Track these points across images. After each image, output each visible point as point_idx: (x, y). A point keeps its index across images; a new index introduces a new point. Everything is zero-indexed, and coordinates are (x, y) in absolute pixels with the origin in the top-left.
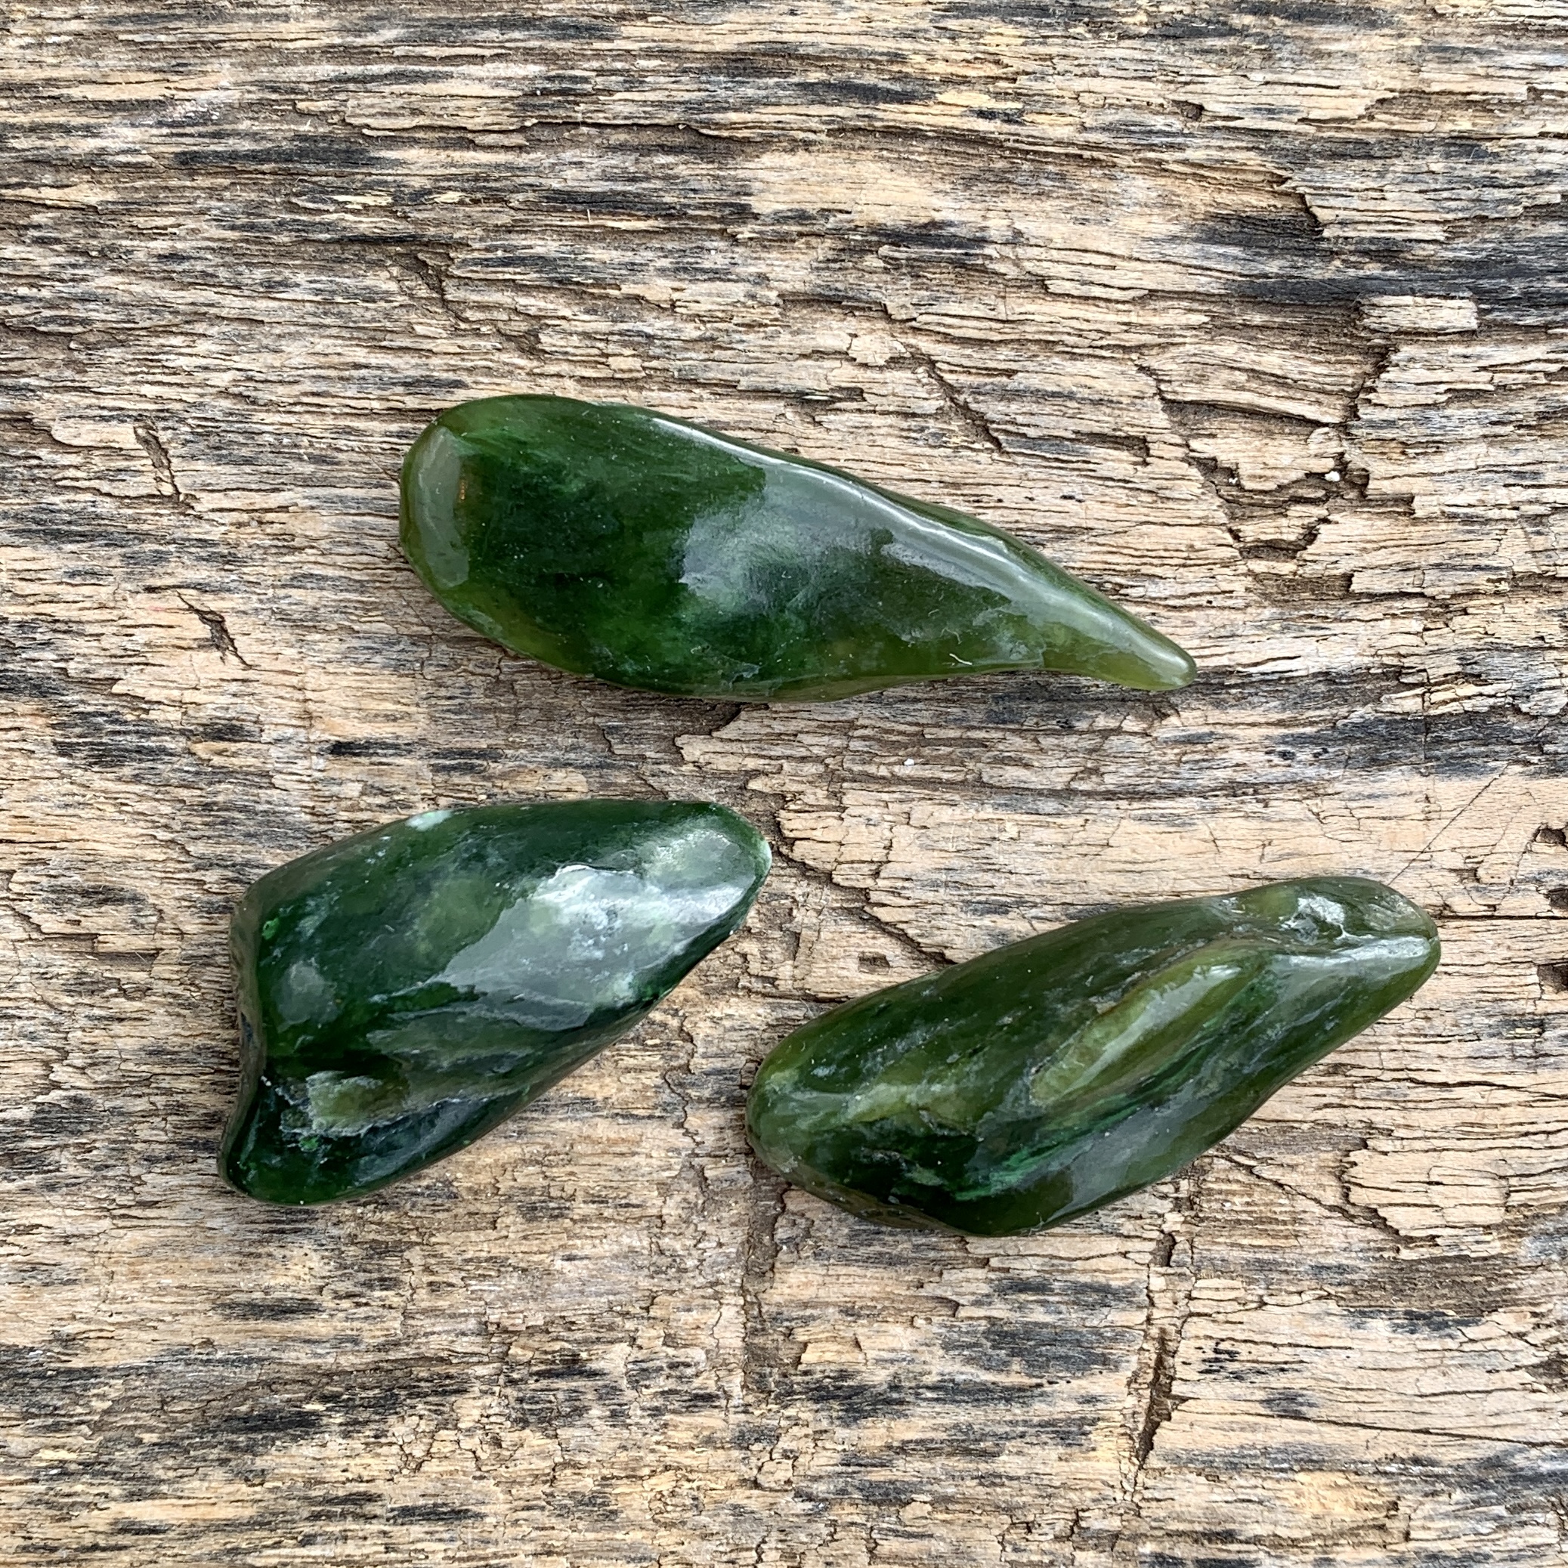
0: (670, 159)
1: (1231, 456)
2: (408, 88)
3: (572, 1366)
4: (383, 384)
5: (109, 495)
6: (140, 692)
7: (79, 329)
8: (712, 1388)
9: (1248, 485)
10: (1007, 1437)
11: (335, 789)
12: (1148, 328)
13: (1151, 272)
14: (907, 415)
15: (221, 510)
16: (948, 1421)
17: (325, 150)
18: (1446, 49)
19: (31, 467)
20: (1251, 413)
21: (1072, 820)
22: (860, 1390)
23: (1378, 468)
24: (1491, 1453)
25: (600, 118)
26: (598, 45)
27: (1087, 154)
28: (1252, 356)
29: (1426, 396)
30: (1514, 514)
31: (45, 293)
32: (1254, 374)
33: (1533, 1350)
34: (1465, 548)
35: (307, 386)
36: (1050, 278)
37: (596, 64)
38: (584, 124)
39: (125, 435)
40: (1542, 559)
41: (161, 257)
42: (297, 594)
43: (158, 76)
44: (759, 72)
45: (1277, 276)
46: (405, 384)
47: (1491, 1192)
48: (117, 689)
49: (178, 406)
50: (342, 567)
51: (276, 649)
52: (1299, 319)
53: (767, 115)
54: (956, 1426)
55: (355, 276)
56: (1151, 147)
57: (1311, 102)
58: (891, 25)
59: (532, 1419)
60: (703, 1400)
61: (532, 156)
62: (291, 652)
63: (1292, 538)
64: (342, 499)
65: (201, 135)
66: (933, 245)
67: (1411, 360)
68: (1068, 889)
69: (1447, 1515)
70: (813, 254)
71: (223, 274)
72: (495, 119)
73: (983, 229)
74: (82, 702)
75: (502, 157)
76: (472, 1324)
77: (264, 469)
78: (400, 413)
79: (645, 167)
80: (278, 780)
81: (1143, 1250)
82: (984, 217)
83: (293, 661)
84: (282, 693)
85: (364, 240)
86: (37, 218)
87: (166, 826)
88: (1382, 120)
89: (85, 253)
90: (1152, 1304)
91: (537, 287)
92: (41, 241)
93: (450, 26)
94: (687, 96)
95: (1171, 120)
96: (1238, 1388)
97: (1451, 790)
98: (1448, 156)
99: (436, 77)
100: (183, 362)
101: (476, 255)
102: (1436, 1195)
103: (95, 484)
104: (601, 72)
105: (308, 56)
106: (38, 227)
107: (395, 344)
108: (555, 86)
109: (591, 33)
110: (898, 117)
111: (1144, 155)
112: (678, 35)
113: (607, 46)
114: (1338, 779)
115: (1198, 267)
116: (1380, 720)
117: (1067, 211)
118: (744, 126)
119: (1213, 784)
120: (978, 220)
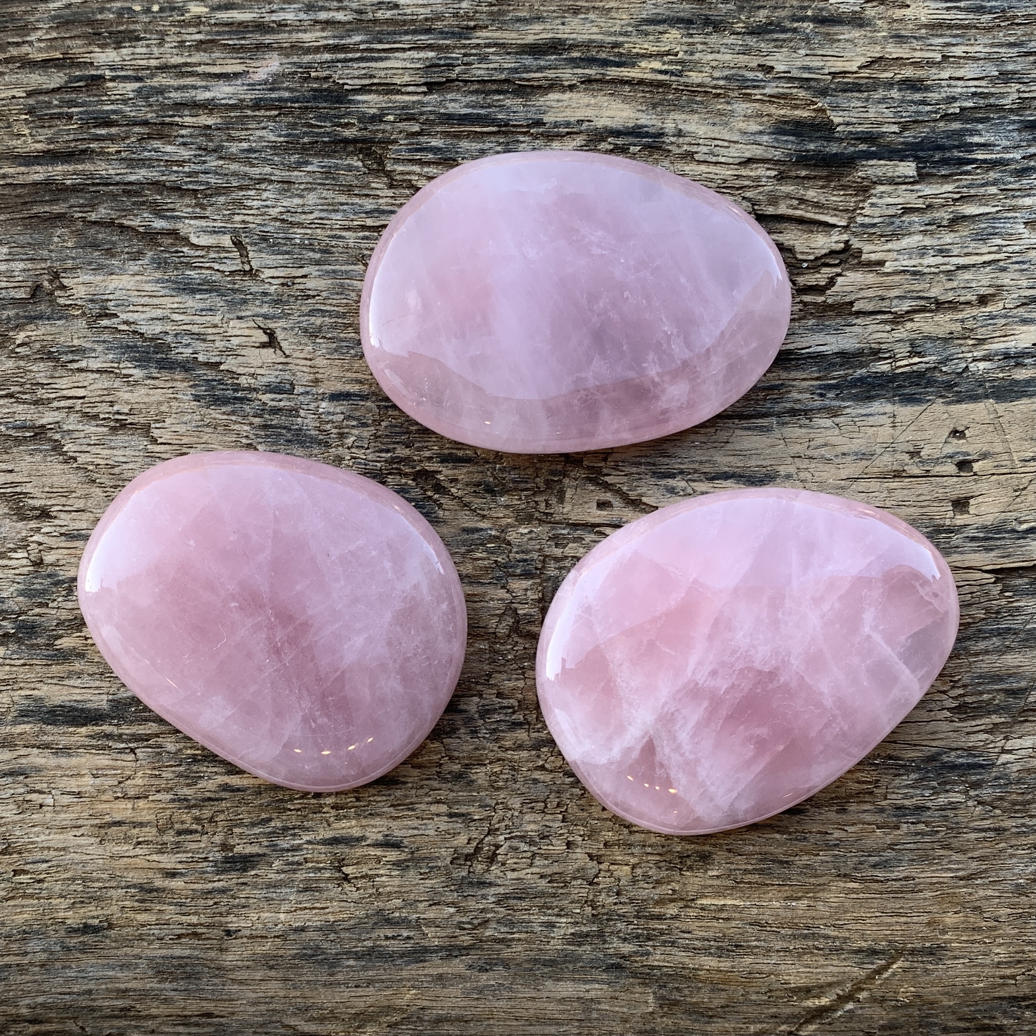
0: (502, 97)
1: (791, 243)
2: (368, 64)
4: (355, 213)
5: (218, 270)
6: (234, 369)
7: (202, 188)
8: (521, 719)
9: (800, 257)
11: (331, 417)
12: (748, 177)
13: (748, 150)
15: (273, 278)
17: (326, 96)
18: (899, 37)
19: (179, 257)
20: (801, 221)
21: (709, 430)
23: (867, 248)
24: (929, 754)
25: (465, 77)
26: (464, 42)
27: (714, 91)
28: (802, 192)
29: (891, 211)
30: (937, 270)
31: (187, 169)
32: (802, 201)
33: (951, 700)
34: (913, 288)
35: (316, 214)
36: (696, 153)
37: (463, 51)
38: (457, 80)
39: (226, 241)
40: (950, 294)
41: (245, 150)
42: (313, 319)
43: (242, 61)
44: (545, 53)
45: (814, 151)
46: (366, 213)
48: (222, 367)
49: (251, 226)
50: (334, 306)
51: (300, 348)
52: (825, 173)
53: (550, 74)
55: (342, 159)
56: (747, 87)
57: (829, 64)
58: (612, 30)
60: (517, 725)
61: (431, 97)
62: (310, 348)
63: (824, 283)
64: (334, 271)
65: (263, 90)
66: (637, 137)
67: (883, 192)
68: (707, 465)
69: (907, 786)
70: (575, 143)
71: (276, 158)
72: (413, 79)
73: (662, 129)
74: (205, 374)
75: (415, 98)
77: (295, 256)
78: (363, 228)
79: (489, 101)
80: (302, 413)
82: (663, 123)
83: (309, 353)
84: (304, 369)
85: (346, 141)
86: (183, 132)
87: (247, 437)
88: (865, 73)
89: (205, 149)
91: (433, 163)
92: (184, 144)
93: (388, 34)
94: (510, 66)
95: (759, 74)
97: (906, 412)
98: (900, 90)
99: (381, 59)
100: (256, 203)
101: (402, 147)
103: (212, 265)
104: (465, 55)
105: (317, 50)
106: (182, 136)
107: (361, 193)
108: (442, 62)
109: (460, 36)
110: (617, 74)
111: (743, 91)
112: (504, 36)
113: (468, 42)
114: (848, 407)
115: (773, 147)
116: (869, 376)
117: (705, 119)
118: (539, 79)
119: (783, 410)
120: (660, 124)
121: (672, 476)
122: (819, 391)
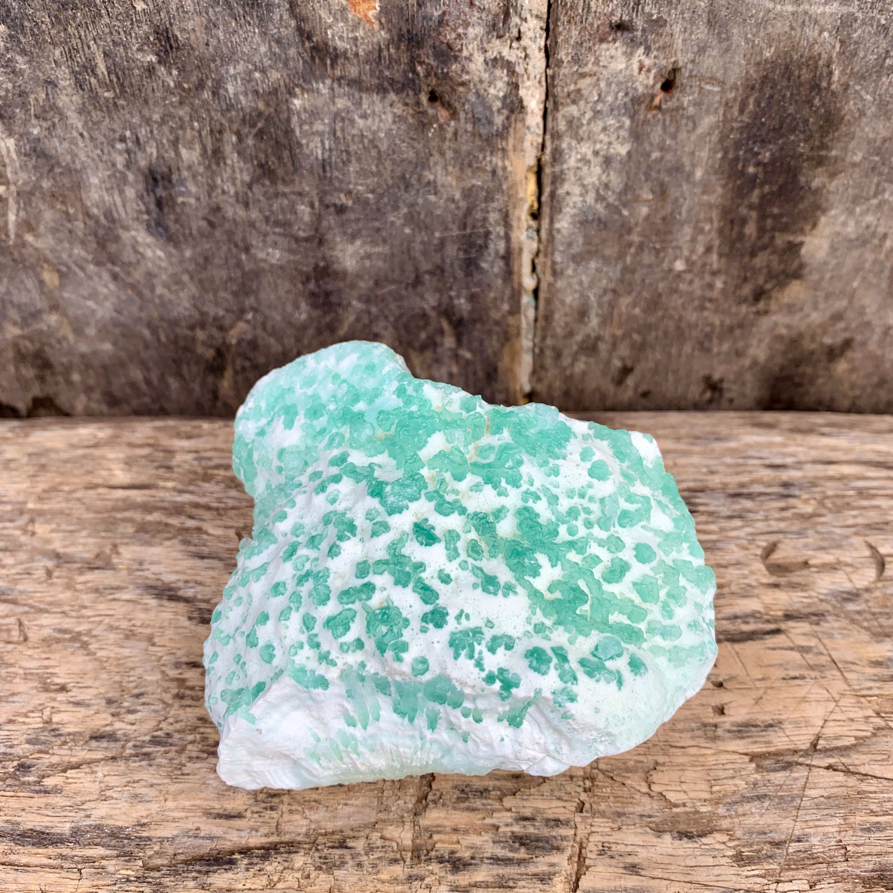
3: (342, 845)
8: (398, 856)
10: (519, 880)
16: (495, 872)
22: (459, 859)
33: (730, 849)
47: (704, 786)
54: (498, 875)
59: (324, 867)
60: (395, 861)
76: (304, 830)
81: (572, 806)
90: (576, 828)
96: (613, 862)
102: (684, 787)
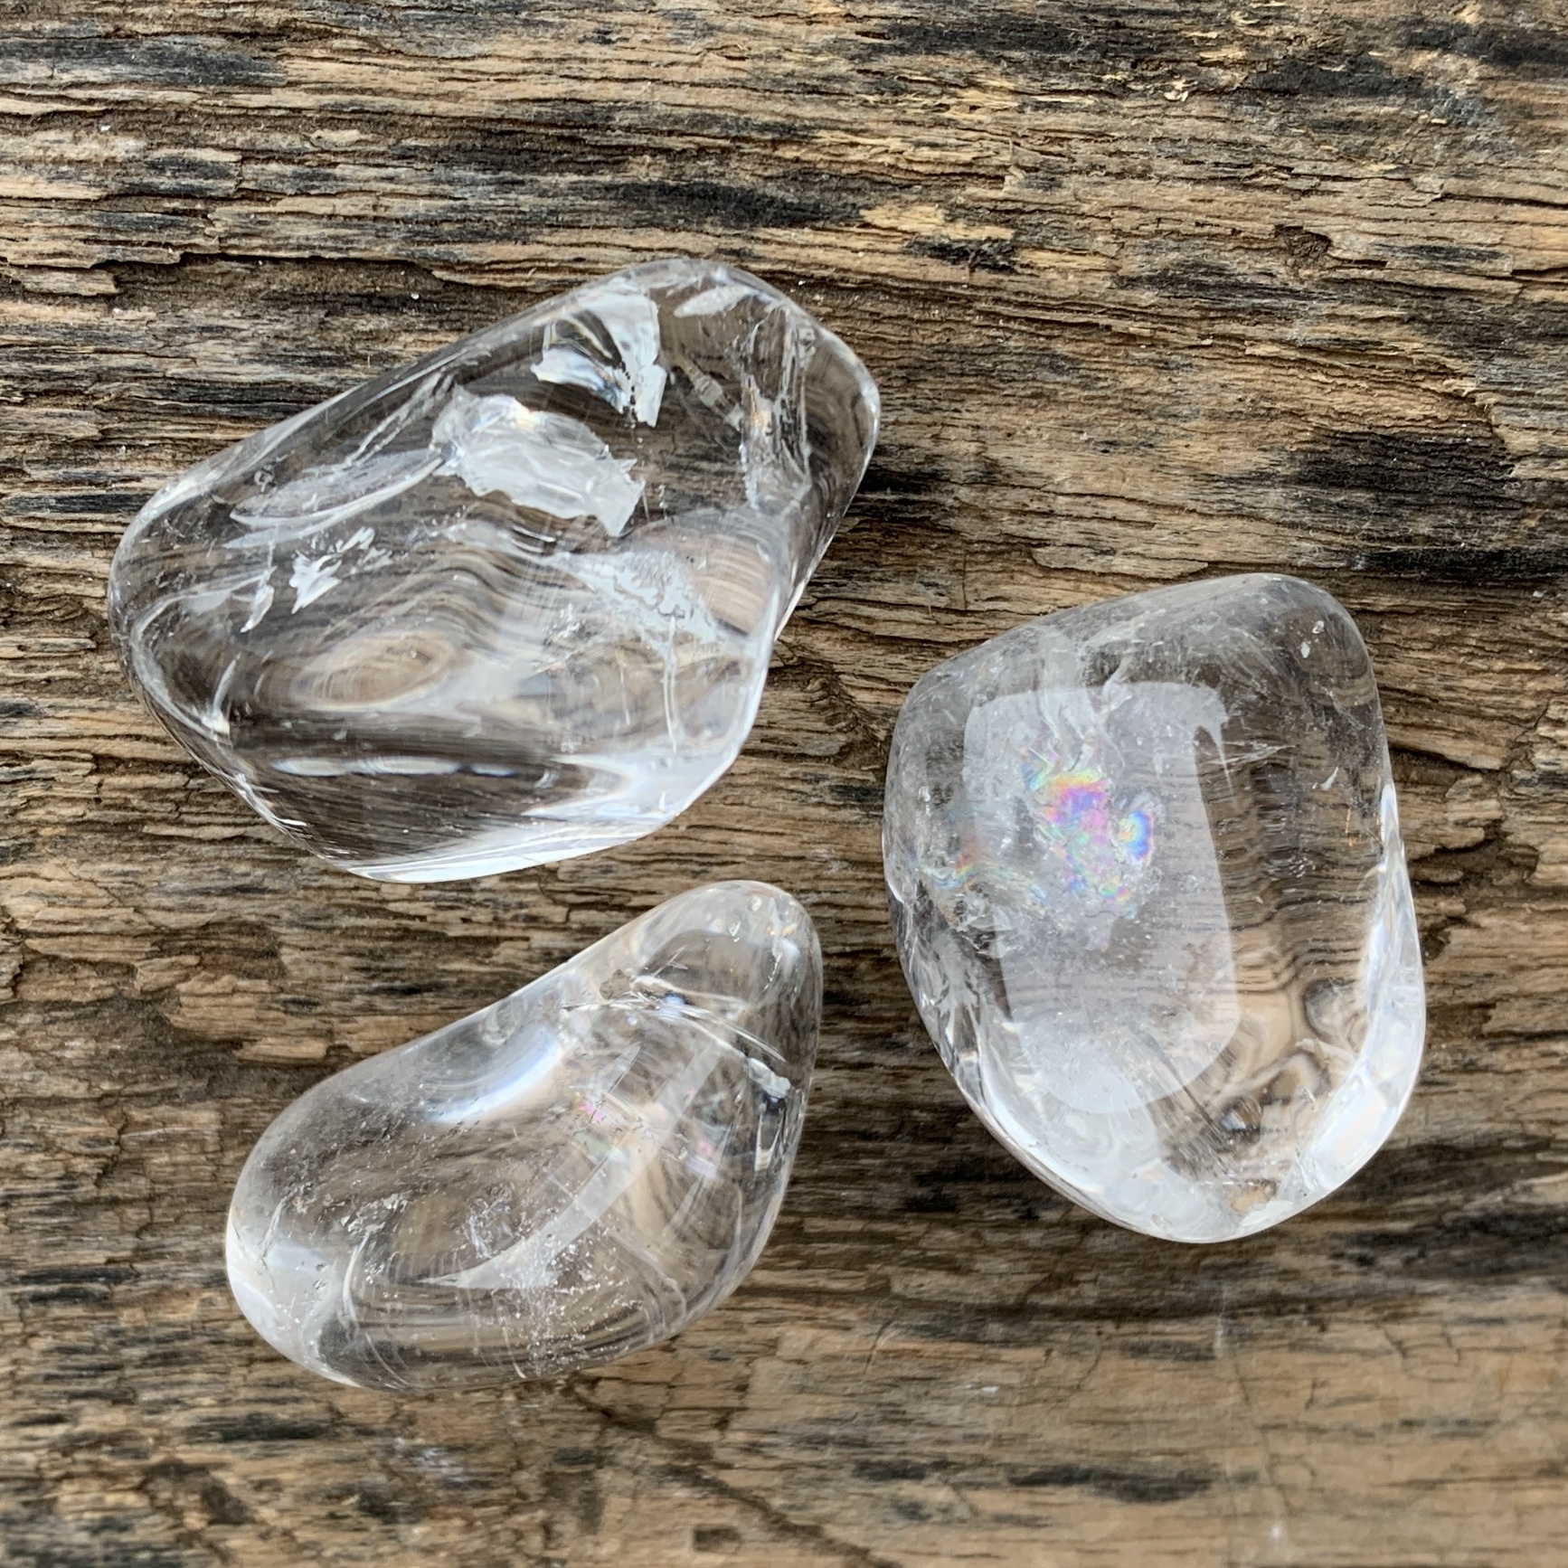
0: (384, 322)
13: (1215, 534)
14: (788, 757)
21: (1027, 1352)
23: (1554, 845)
25: (255, 246)
26: (242, 98)
27: (1119, 325)
36: (1042, 543)
37: (240, 139)
38: (222, 257)
44: (535, 160)
45: (1428, 539)
56: (1232, 313)
58: (780, 67)
61: (131, 314)
68: (1016, 1446)
72: (61, 246)
73: (931, 459)
75: (74, 316)
79: (338, 338)
82: (936, 438)
94: (410, 207)
95: (1274, 264)
101: (39, 491)
104: (248, 155)
108: (165, 182)
109: (230, 75)
110: (790, 252)
111: (1220, 328)
112: (389, 80)
113: (259, 100)
114: (1434, 1294)
115: (1293, 525)
116: (1509, 1217)
117: (1080, 427)
118: (515, 267)
119: (1245, 1299)
120: (926, 443)
121: (916, 1474)
122: (1356, 1251)
